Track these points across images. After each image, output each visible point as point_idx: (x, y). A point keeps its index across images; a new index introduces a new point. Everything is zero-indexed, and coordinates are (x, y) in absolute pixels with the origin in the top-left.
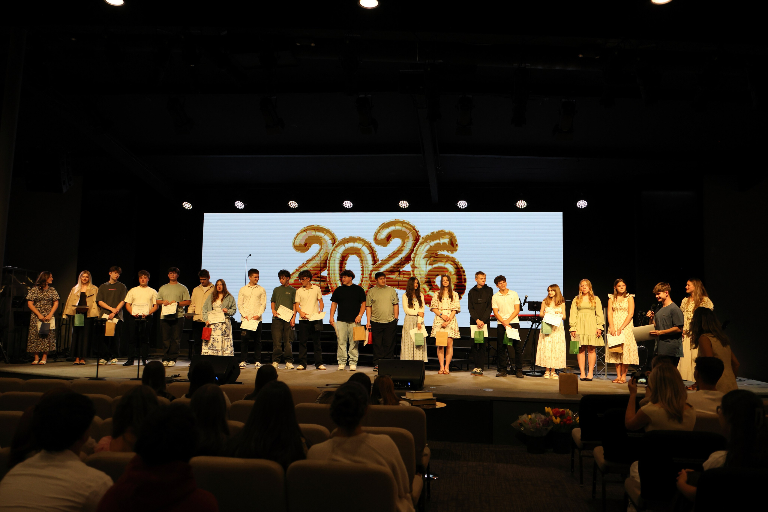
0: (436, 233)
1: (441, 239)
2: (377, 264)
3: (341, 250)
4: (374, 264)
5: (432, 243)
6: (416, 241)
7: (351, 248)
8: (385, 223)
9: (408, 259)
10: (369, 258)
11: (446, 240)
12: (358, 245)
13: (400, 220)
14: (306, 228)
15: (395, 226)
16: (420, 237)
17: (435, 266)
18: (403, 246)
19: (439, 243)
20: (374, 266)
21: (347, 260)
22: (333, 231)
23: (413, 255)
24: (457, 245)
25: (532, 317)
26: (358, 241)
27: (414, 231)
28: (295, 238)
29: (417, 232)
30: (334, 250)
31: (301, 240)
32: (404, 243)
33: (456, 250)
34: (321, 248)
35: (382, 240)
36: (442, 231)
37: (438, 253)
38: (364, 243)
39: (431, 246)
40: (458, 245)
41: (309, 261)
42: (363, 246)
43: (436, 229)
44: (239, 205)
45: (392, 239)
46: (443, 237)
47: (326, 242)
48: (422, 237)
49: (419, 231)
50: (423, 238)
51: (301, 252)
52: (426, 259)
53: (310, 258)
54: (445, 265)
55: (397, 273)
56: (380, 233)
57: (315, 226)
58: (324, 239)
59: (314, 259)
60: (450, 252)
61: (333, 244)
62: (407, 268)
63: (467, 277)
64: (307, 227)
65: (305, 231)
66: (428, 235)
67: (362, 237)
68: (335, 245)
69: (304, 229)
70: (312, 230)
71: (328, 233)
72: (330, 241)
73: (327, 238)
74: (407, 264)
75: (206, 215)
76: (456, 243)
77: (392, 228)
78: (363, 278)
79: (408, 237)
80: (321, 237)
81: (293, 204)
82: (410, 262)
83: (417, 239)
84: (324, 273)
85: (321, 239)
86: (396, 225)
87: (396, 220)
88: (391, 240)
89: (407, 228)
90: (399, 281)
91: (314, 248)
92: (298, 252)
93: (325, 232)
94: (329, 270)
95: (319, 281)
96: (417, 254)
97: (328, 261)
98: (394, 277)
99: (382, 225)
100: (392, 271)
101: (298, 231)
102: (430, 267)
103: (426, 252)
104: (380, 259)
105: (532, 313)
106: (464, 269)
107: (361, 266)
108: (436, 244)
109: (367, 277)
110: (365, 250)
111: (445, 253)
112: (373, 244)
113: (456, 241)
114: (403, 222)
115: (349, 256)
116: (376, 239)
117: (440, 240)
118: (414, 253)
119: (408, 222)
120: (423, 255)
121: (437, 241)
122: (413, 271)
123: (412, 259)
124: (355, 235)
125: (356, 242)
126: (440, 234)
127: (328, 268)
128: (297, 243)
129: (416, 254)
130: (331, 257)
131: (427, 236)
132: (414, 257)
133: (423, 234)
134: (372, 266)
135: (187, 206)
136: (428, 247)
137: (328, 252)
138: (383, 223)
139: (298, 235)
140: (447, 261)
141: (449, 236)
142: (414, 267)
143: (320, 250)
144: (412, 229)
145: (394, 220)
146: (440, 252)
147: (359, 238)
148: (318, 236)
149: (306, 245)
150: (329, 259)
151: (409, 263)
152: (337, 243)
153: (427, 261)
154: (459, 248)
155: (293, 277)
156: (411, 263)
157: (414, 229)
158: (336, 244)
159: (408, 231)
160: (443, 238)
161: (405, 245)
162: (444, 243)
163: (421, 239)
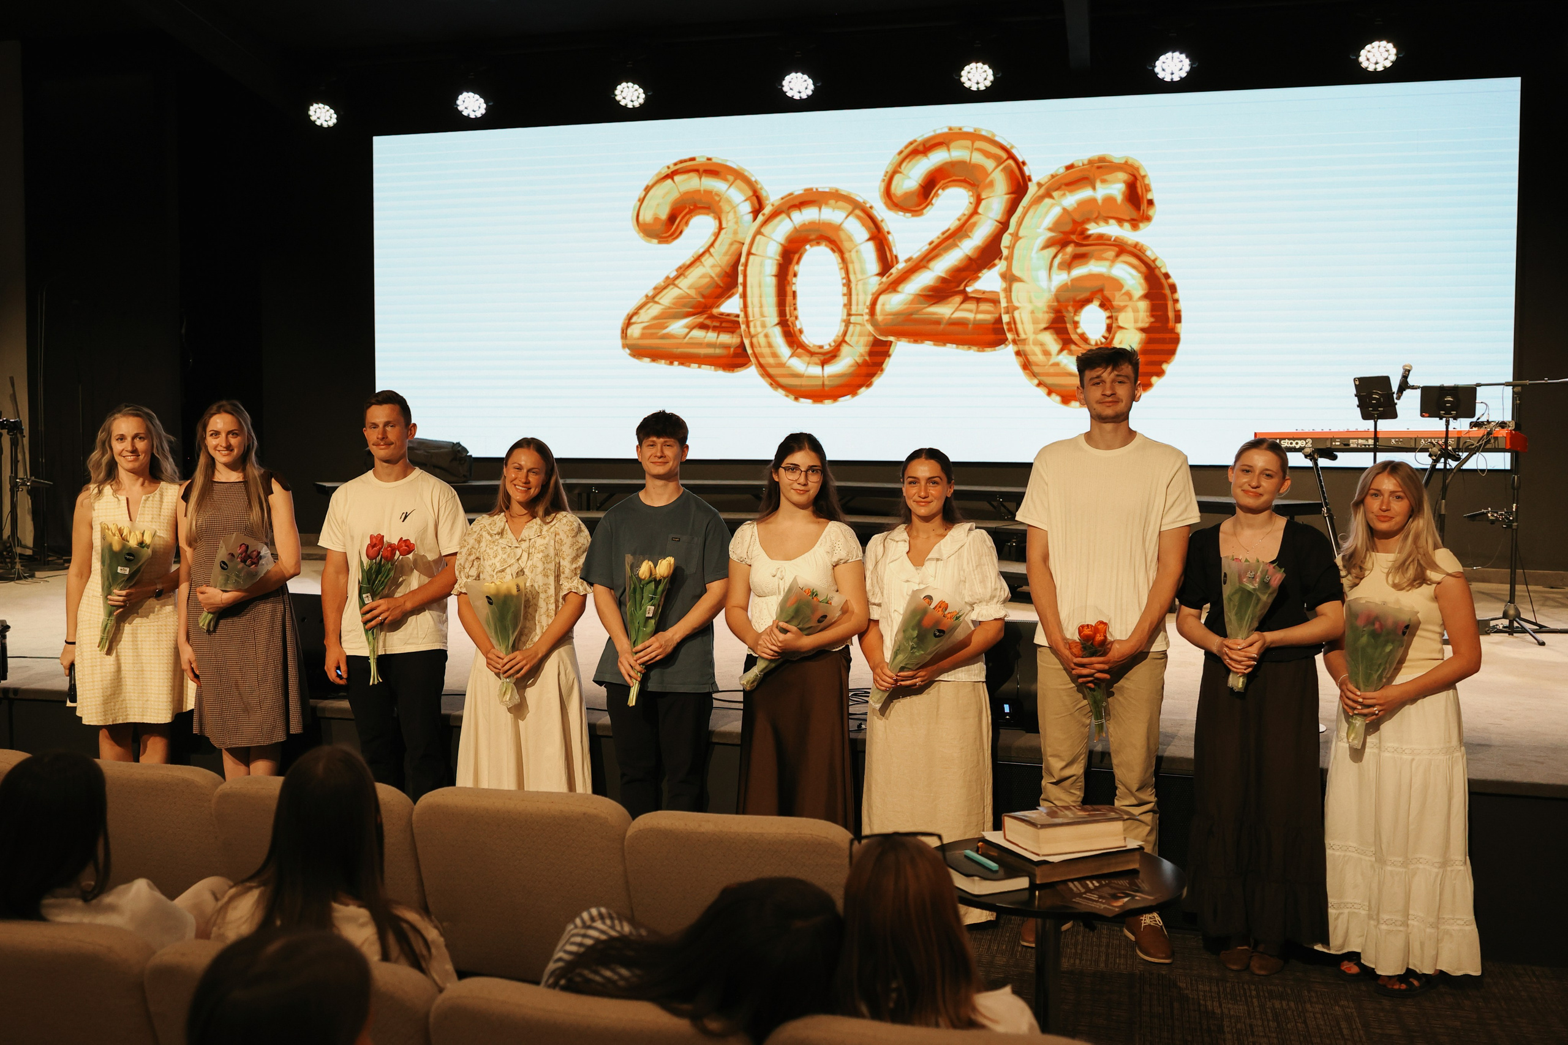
0: (1083, 165)
1: (1098, 185)
2: (891, 274)
3: (782, 229)
4: (881, 274)
5: (1071, 200)
6: (1013, 196)
7: (812, 223)
8: (915, 141)
9: (989, 254)
10: (868, 254)
11: (1115, 188)
12: (831, 214)
13: (965, 130)
14: (673, 168)
15: (949, 150)
16: (1030, 180)
17: (1079, 271)
18: (975, 212)
19: (1093, 200)
20: (884, 279)
21: (798, 263)
22: (755, 173)
23: (1006, 240)
24: (1151, 203)
25: (1431, 438)
26: (832, 202)
27: (1011, 162)
28: (642, 201)
29: (1021, 164)
30: (758, 232)
31: (659, 207)
32: (979, 200)
33: (1148, 219)
34: (721, 228)
35: (907, 195)
36: (1102, 159)
37: (1090, 232)
38: (850, 208)
39: (1064, 209)
40: (1156, 202)
41: (683, 270)
42: (847, 216)
43: (1081, 155)
44: (471, 104)
45: (940, 191)
46: (1106, 177)
47: (734, 208)
48: (1035, 179)
49: (1027, 161)
50: (1039, 185)
51: (660, 242)
52: (1052, 251)
53: (687, 258)
54: (1111, 266)
55: (958, 299)
56: (901, 173)
57: (697, 159)
58: (729, 202)
59: (698, 264)
60: (1127, 225)
61: (756, 212)
62: (989, 281)
63: (1182, 306)
64: (675, 164)
65: (670, 176)
66: (1057, 175)
67: (845, 188)
68: (760, 218)
69: (666, 171)
70: (692, 174)
71: (739, 182)
72: (746, 208)
73: (737, 197)
74: (990, 268)
75: (381, 144)
76: (1149, 197)
77: (938, 158)
78: (849, 315)
79: (991, 184)
80: (717, 195)
81: (630, 94)
82: (997, 261)
83: (1019, 185)
84: (731, 306)
85: (717, 199)
86: (952, 145)
87: (950, 129)
88: (936, 194)
89: (987, 155)
90: (961, 323)
91: (701, 228)
92: (649, 242)
93: (731, 178)
94: (744, 296)
95: (715, 328)
96: (1020, 238)
97: (740, 268)
98: (945, 311)
99: (906, 147)
100: (939, 293)
101: (649, 178)
102: (1061, 278)
103: (1050, 230)
104: (902, 257)
105: (1436, 425)
106: (1174, 279)
107: (843, 278)
108: (1082, 204)
109: (862, 315)
110: (856, 231)
111: (1112, 230)
112: (881, 211)
113: (1148, 189)
114: (974, 137)
115: (806, 250)
116: (888, 193)
117: (1094, 188)
118: (1010, 234)
119: (989, 135)
120: (1040, 241)
121: (1085, 193)
122: (1008, 291)
123: (1005, 252)
124: (824, 186)
125: (826, 204)
126: (1100, 168)
127: (740, 289)
128: (647, 216)
129: (1016, 237)
130: (749, 253)
131: (1053, 176)
132: (1012, 248)
133: (1039, 171)
134: (878, 278)
135: (323, 115)
136: (1056, 212)
137: (742, 241)
138: (911, 139)
139: (648, 189)
140: (1118, 255)
141: (1122, 176)
142: (1009, 278)
143: (717, 235)
144: (1004, 155)
145: (946, 130)
146: (1093, 229)
147: (837, 191)
148: (708, 193)
149: (672, 218)
150: (743, 260)
151: (994, 265)
152: (767, 210)
153: (1055, 256)
154: (1156, 213)
155: (639, 321)
156: (1001, 266)
157: (1011, 156)
158: (764, 215)
159: (989, 164)
160: (1103, 181)
161: (980, 210)
162: (1109, 200)
163: (1032, 189)
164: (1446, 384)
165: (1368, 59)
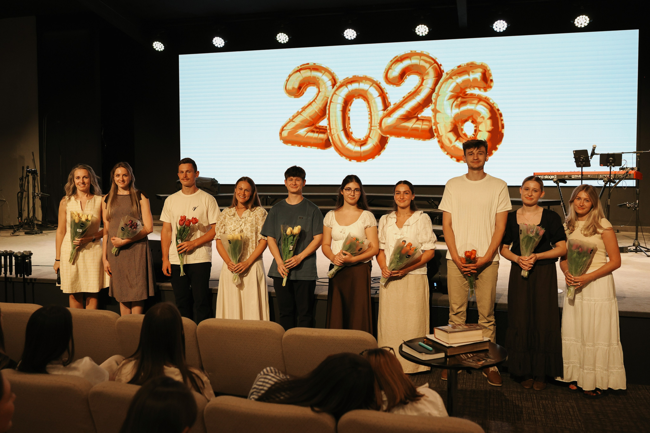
0: (465, 66)
1: (471, 73)
2: (388, 110)
3: (344, 92)
4: (384, 110)
5: (460, 80)
6: (437, 78)
7: (356, 90)
8: (397, 56)
9: (427, 101)
10: (379, 101)
11: (477, 75)
12: (364, 86)
13: (417, 52)
14: (300, 68)
15: (411, 60)
16: (443, 72)
17: (463, 108)
18: (421, 85)
19: (468, 80)
20: (385, 112)
21: (350, 105)
22: (333, 70)
23: (434, 95)
24: (492, 81)
26: (364, 81)
27: (435, 64)
28: (287, 81)
29: (440, 66)
30: (335, 93)
31: (294, 83)
32: (423, 80)
33: (491, 87)
34: (319, 92)
35: (394, 78)
36: (472, 63)
37: (467, 93)
38: (371, 83)
39: (457, 83)
40: (494, 80)
41: (304, 109)
42: (370, 87)
43: (463, 62)
44: (218, 42)
45: (407, 76)
46: (473, 70)
47: (325, 83)
48: (445, 72)
49: (442, 64)
50: (447, 74)
51: (295, 97)
52: (452, 100)
53: (306, 103)
54: (476, 106)
55: (414, 120)
56: (391, 69)
57: (310, 64)
58: (322, 80)
59: (310, 106)
60: (482, 90)
61: (333, 85)
62: (427, 112)
63: (504, 122)
64: (301, 66)
65: (299, 71)
66: (454, 70)
67: (369, 76)
68: (335, 88)
69: (297, 69)
70: (307, 70)
71: (326, 73)
72: (329, 83)
73: (326, 79)
74: (427, 107)
75: (181, 57)
76: (491, 78)
77: (406, 63)
78: (371, 126)
79: (428, 74)
80: (318, 78)
81: (282, 38)
82: (430, 104)
83: (439, 74)
84: (324, 123)
85: (318, 80)
86: (412, 58)
87: (411, 51)
88: (406, 78)
89: (426, 62)
90: (416, 130)
91: (311, 91)
92: (291, 97)
93: (323, 71)
94: (329, 119)
95: (317, 132)
96: (440, 95)
97: (327, 108)
98: (410, 124)
99: (394, 59)
100: (407, 117)
101: (290, 72)
102: (456, 111)
103: (452, 92)
104: (392, 104)
106: (501, 111)
107: (369, 112)
108: (464, 82)
109: (376, 126)
110: (374, 93)
111: (476, 91)
112: (384, 85)
113: (490, 75)
114: (421, 54)
115: (353, 100)
116: (386, 77)
117: (469, 75)
118: (436, 93)
119: (427, 54)
120: (447, 97)
121: (465, 77)
122: (435, 117)
123: (434, 101)
124: (360, 74)
125: (362, 82)
126: (471, 67)
127: (327, 116)
128: (290, 87)
129: (438, 95)
130: (331, 102)
131: (452, 70)
132: (436, 100)
133: (447, 68)
134: (383, 111)
135: (158, 46)
136: (454, 85)
137: (328, 97)
138: (395, 56)
139: (290, 76)
140: (479, 102)
141: (480, 70)
142: (435, 111)
143: (318, 95)
144: (433, 62)
145: (409, 52)
146: (469, 91)
147: (366, 76)
148: (314, 78)
149: (300, 88)
150: (328, 104)
151: (429, 106)
152: (338, 84)
153: (454, 102)
154: (494, 84)
155: (287, 129)
156: (432, 106)
157: (436, 62)
158: (336, 86)
159: (427, 65)
160: (473, 72)
161: (423, 84)
162: (475, 80)
163: (444, 76)
164: (610, 153)
165: (578, 23)
